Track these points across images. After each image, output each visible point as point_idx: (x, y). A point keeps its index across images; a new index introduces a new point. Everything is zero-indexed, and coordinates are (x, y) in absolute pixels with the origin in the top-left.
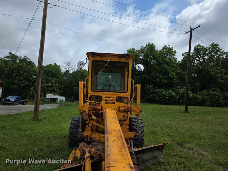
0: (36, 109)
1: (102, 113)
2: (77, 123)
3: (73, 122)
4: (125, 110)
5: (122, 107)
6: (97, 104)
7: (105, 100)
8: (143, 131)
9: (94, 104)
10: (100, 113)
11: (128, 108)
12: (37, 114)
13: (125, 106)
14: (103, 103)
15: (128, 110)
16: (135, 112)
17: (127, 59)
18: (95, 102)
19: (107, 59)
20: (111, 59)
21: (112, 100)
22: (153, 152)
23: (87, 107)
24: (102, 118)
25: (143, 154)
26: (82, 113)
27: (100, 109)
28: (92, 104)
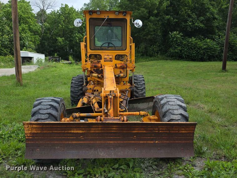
0: (18, 71)
1: (102, 70)
2: (77, 82)
3: (73, 81)
4: (121, 66)
5: (119, 64)
6: (97, 62)
7: (105, 59)
8: (145, 88)
9: (95, 62)
10: (100, 69)
11: (124, 65)
12: (20, 78)
13: (121, 64)
14: (102, 61)
15: (124, 66)
16: (130, 68)
17: (124, 16)
18: (95, 61)
19: (105, 16)
20: (108, 16)
21: (111, 59)
22: (149, 103)
23: (89, 65)
24: (102, 74)
25: (139, 103)
26: (85, 70)
27: (100, 66)
28: (93, 62)
